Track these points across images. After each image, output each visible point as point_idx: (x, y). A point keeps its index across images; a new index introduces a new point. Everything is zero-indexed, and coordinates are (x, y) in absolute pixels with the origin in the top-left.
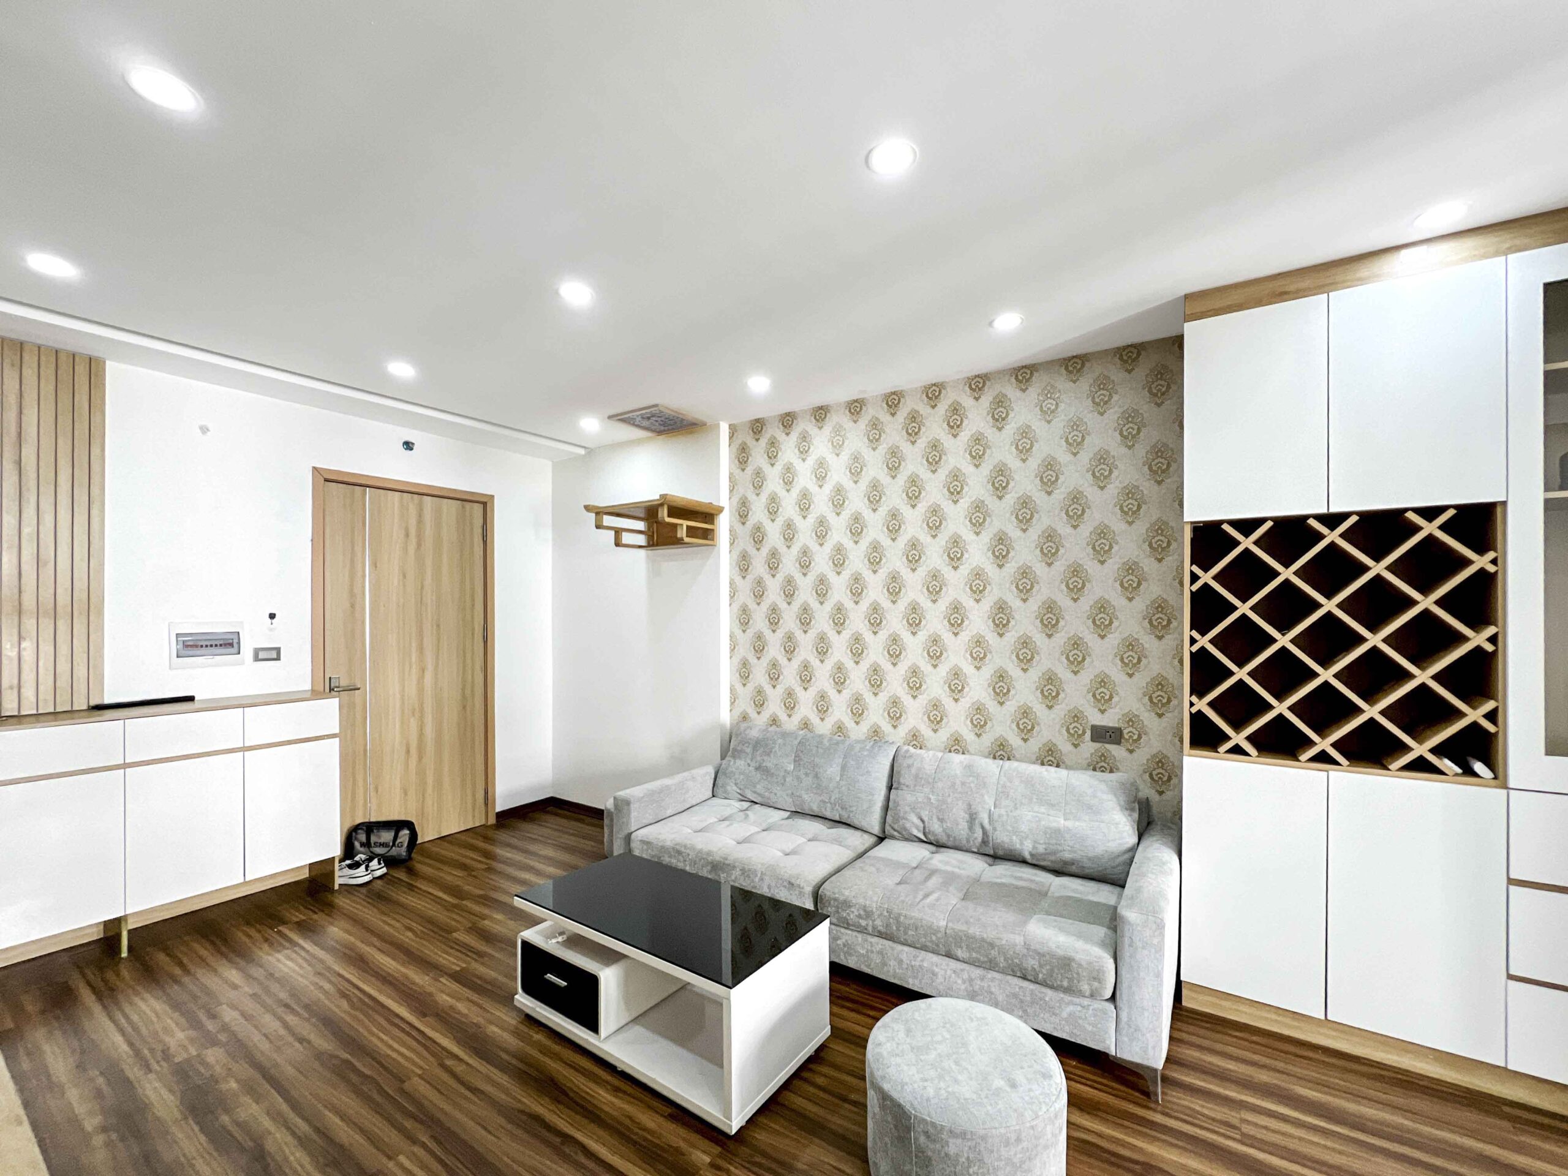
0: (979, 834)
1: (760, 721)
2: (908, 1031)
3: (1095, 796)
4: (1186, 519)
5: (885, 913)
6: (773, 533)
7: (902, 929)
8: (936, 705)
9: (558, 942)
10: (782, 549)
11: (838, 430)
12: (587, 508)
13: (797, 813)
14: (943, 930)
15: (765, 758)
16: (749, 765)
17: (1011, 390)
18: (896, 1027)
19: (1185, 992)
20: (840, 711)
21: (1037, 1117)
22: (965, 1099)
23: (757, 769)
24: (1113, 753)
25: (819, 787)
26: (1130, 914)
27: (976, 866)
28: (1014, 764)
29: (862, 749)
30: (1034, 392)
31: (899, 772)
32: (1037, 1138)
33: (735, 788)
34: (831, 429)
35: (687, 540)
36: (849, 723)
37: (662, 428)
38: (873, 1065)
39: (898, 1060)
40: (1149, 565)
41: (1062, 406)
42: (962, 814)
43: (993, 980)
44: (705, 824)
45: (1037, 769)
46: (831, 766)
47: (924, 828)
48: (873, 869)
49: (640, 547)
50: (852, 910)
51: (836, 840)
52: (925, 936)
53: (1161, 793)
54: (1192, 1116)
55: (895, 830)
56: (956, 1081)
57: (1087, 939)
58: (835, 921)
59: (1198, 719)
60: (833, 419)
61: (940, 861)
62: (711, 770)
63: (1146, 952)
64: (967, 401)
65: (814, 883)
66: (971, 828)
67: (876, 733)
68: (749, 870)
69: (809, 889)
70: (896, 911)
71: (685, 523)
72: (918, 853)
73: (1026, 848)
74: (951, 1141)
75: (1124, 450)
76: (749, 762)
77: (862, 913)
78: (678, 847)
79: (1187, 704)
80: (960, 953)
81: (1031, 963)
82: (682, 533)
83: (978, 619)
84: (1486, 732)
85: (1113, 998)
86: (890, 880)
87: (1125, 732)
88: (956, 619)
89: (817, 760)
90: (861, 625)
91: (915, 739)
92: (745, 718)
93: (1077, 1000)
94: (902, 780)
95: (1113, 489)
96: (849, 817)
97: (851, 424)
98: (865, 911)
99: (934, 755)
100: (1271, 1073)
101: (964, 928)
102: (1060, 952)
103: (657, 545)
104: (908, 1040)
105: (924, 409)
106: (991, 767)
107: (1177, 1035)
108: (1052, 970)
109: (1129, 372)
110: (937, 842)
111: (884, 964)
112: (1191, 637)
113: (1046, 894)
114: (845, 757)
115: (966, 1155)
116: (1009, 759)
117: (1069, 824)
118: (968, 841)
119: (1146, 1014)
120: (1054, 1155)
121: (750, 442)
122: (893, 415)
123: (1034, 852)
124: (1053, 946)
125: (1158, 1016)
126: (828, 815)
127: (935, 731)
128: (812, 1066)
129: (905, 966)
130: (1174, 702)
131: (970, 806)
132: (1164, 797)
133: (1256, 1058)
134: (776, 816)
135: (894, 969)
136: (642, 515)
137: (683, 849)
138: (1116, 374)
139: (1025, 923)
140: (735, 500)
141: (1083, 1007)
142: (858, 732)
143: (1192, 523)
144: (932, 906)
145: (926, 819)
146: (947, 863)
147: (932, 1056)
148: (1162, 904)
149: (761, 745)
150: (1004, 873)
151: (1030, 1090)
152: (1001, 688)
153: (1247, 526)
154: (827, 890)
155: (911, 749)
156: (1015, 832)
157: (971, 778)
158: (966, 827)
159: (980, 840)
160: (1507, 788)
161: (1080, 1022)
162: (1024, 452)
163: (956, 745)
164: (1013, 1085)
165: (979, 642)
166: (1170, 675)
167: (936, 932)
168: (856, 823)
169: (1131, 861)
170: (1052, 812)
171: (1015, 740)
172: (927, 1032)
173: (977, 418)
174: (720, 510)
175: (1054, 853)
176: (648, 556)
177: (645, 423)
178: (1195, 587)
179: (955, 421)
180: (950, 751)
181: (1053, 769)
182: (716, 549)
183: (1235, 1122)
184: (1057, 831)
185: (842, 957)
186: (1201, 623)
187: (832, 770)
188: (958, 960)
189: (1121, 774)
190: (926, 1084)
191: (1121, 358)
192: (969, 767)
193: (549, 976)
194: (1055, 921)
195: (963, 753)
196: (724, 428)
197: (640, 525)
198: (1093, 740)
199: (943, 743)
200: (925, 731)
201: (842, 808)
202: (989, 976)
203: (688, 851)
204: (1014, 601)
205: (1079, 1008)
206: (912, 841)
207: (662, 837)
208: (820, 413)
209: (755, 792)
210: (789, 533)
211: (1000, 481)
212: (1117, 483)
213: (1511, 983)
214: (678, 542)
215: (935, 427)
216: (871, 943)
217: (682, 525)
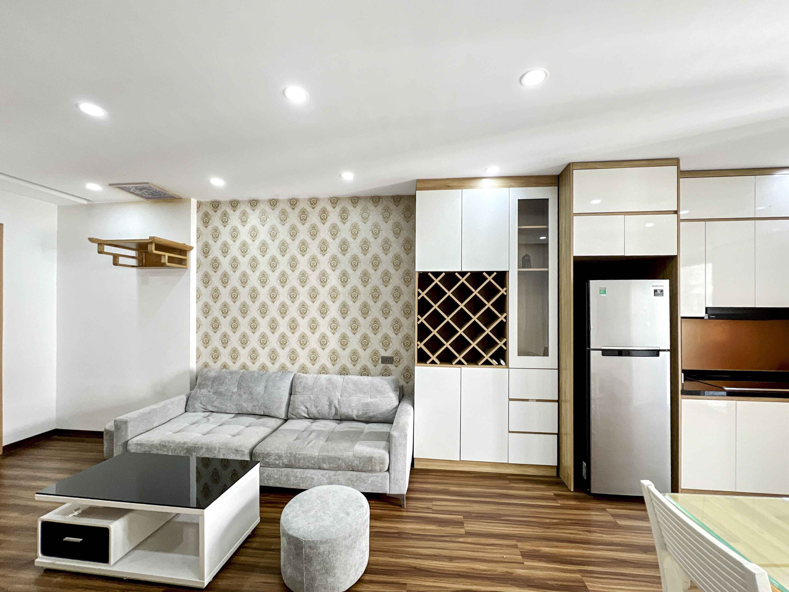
0: (333, 410)
1: (216, 367)
2: (301, 506)
3: (382, 387)
4: (416, 270)
5: (289, 455)
6: (225, 263)
7: (297, 461)
8: (314, 352)
9: (74, 516)
10: (230, 272)
11: (263, 213)
12: (91, 240)
13: (239, 414)
14: (317, 457)
15: (220, 386)
16: (209, 392)
17: (350, 207)
18: (295, 505)
19: (415, 462)
20: (263, 358)
21: (358, 524)
22: (328, 526)
23: (215, 393)
24: (390, 368)
25: (252, 398)
26: (395, 433)
27: (331, 425)
28: (350, 376)
29: (276, 377)
30: (359, 208)
31: (295, 386)
32: (358, 533)
33: (200, 405)
34: (259, 211)
35: (168, 264)
36: (268, 364)
37: (150, 196)
38: (284, 525)
39: (296, 519)
40: (403, 288)
41: (370, 217)
42: (326, 402)
43: (339, 475)
44: (181, 428)
45: (359, 377)
46: (259, 387)
47: (308, 411)
48: (282, 435)
49: (133, 266)
50: (272, 457)
51: (261, 424)
52: (308, 461)
53: (407, 383)
54: (416, 509)
55: (293, 414)
56: (323, 520)
57: (379, 448)
58: (262, 465)
59: (420, 351)
60: (261, 207)
61: (317, 426)
62: (184, 398)
63: (400, 448)
64: (329, 208)
65: (250, 448)
66: (330, 408)
67: (283, 368)
68: (211, 448)
69: (247, 451)
70: (294, 453)
71: (167, 255)
72: (306, 423)
73: (354, 414)
74: (321, 546)
75: (394, 239)
76: (209, 389)
77: (277, 457)
78: (163, 443)
79: (416, 345)
80: (325, 466)
81: (356, 462)
82: (165, 260)
83: (334, 311)
84: (504, 349)
85: (388, 470)
86: (291, 439)
87: (394, 358)
88: (323, 310)
89: (251, 385)
90: (276, 314)
91: (304, 369)
92: (206, 365)
93: (374, 474)
94: (297, 390)
95: (391, 255)
96: (269, 412)
97: (271, 211)
98: (278, 456)
99: (313, 376)
100: (443, 485)
101: (327, 454)
102: (368, 455)
103: (145, 266)
104: (301, 509)
105: (308, 208)
106: (339, 379)
107: (412, 480)
108: (365, 464)
109: (397, 206)
110: (314, 417)
111: (288, 480)
112: (418, 318)
113: (362, 433)
114: (267, 381)
115: (328, 550)
116: (347, 374)
117: (372, 400)
118: (329, 414)
119: (400, 473)
120: (365, 538)
121: (211, 212)
122: (293, 209)
123: (358, 415)
124: (365, 454)
125: (405, 473)
126: (257, 412)
127: (313, 364)
128: (250, 540)
129: (298, 479)
130: (412, 345)
131: (329, 398)
132: (409, 384)
133: (438, 481)
134: (226, 417)
135: (293, 481)
136: (134, 247)
137: (167, 444)
138: (392, 207)
139: (353, 446)
140: (201, 243)
141: (377, 477)
142: (273, 368)
143: (418, 272)
144: (312, 447)
145: (309, 407)
146: (319, 426)
147: (313, 512)
148: (406, 427)
149: (218, 380)
150: (345, 426)
151: (355, 514)
152: (344, 342)
153: (437, 274)
154: (258, 450)
155: (302, 374)
156: (350, 406)
157: (330, 385)
158: (328, 408)
159: (334, 413)
160: (509, 368)
161: (376, 483)
162: (355, 235)
163: (323, 370)
164: (348, 514)
165: (334, 321)
166: (411, 333)
167: (313, 458)
168: (273, 414)
169: (396, 412)
170: (365, 396)
171: (350, 366)
172: (310, 503)
173: (334, 216)
174: (191, 248)
175: (366, 414)
176: (138, 274)
177: (138, 192)
178: (419, 298)
179: (324, 216)
180: (320, 373)
181: (366, 377)
182: (188, 270)
183: (430, 507)
184: (367, 404)
185: (266, 482)
186: (421, 313)
187: (260, 389)
188: (324, 469)
189: (392, 376)
190: (310, 525)
191: (394, 200)
192: (329, 380)
193: (67, 539)
194: (366, 443)
195: (327, 374)
196: (194, 203)
197: (133, 253)
198: (382, 362)
199: (317, 370)
200: (309, 365)
201: (265, 408)
202: (338, 473)
203: (170, 445)
204: (350, 302)
205: (375, 478)
206: (301, 419)
207: (152, 439)
208: (254, 203)
209: (213, 406)
210: (235, 264)
211: (344, 247)
212: (392, 253)
213: (510, 434)
214: (163, 265)
215: (314, 218)
216: (281, 471)
217: (165, 255)
